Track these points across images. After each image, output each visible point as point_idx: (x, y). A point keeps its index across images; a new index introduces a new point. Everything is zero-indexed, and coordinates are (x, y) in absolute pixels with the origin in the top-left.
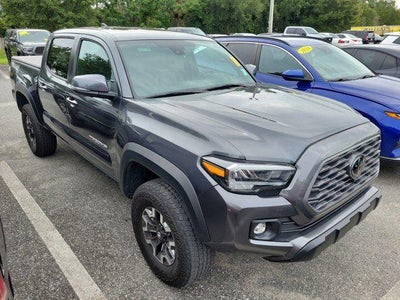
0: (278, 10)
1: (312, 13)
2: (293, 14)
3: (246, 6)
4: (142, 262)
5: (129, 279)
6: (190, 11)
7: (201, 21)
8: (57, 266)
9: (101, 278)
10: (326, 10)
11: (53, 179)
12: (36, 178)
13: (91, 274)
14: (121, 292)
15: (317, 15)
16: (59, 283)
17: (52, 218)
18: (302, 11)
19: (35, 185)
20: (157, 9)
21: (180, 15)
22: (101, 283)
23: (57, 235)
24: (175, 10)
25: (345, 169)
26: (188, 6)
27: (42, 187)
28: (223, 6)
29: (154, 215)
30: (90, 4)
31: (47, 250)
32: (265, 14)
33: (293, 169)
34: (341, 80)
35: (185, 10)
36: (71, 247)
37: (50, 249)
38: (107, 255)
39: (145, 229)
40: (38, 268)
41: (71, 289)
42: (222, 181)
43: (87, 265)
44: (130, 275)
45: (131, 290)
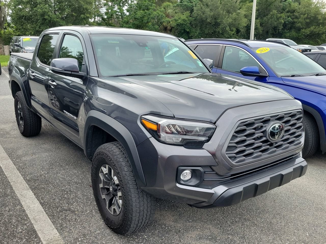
0: (261, 25)
1: (295, 28)
2: (275, 28)
3: (230, 20)
4: (98, 216)
5: (84, 228)
6: (178, 25)
7: (188, 33)
8: (26, 215)
9: (61, 226)
10: (308, 25)
11: (33, 154)
12: (20, 152)
13: (54, 223)
14: (76, 236)
15: (299, 30)
16: (25, 227)
17: (28, 181)
18: (285, 25)
19: (19, 157)
20: (148, 22)
21: (169, 28)
22: (61, 229)
23: (30, 193)
24: (165, 24)
25: (262, 132)
26: (176, 20)
27: (24, 159)
28: (208, 20)
29: (107, 172)
30: (88, 18)
31: (20, 204)
32: (248, 28)
33: (214, 127)
34: (293, 76)
35: (173, 24)
36: (41, 203)
37: (23, 203)
38: (70, 210)
39: (101, 186)
40: (10, 216)
41: (35, 231)
42: (156, 134)
43: (51, 216)
44: (86, 225)
45: (84, 235)
